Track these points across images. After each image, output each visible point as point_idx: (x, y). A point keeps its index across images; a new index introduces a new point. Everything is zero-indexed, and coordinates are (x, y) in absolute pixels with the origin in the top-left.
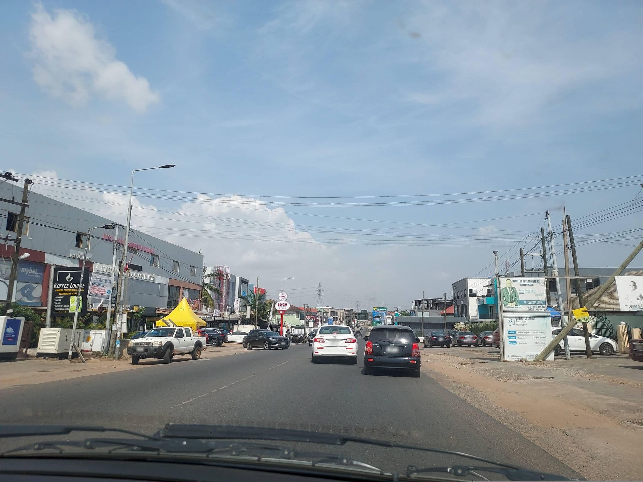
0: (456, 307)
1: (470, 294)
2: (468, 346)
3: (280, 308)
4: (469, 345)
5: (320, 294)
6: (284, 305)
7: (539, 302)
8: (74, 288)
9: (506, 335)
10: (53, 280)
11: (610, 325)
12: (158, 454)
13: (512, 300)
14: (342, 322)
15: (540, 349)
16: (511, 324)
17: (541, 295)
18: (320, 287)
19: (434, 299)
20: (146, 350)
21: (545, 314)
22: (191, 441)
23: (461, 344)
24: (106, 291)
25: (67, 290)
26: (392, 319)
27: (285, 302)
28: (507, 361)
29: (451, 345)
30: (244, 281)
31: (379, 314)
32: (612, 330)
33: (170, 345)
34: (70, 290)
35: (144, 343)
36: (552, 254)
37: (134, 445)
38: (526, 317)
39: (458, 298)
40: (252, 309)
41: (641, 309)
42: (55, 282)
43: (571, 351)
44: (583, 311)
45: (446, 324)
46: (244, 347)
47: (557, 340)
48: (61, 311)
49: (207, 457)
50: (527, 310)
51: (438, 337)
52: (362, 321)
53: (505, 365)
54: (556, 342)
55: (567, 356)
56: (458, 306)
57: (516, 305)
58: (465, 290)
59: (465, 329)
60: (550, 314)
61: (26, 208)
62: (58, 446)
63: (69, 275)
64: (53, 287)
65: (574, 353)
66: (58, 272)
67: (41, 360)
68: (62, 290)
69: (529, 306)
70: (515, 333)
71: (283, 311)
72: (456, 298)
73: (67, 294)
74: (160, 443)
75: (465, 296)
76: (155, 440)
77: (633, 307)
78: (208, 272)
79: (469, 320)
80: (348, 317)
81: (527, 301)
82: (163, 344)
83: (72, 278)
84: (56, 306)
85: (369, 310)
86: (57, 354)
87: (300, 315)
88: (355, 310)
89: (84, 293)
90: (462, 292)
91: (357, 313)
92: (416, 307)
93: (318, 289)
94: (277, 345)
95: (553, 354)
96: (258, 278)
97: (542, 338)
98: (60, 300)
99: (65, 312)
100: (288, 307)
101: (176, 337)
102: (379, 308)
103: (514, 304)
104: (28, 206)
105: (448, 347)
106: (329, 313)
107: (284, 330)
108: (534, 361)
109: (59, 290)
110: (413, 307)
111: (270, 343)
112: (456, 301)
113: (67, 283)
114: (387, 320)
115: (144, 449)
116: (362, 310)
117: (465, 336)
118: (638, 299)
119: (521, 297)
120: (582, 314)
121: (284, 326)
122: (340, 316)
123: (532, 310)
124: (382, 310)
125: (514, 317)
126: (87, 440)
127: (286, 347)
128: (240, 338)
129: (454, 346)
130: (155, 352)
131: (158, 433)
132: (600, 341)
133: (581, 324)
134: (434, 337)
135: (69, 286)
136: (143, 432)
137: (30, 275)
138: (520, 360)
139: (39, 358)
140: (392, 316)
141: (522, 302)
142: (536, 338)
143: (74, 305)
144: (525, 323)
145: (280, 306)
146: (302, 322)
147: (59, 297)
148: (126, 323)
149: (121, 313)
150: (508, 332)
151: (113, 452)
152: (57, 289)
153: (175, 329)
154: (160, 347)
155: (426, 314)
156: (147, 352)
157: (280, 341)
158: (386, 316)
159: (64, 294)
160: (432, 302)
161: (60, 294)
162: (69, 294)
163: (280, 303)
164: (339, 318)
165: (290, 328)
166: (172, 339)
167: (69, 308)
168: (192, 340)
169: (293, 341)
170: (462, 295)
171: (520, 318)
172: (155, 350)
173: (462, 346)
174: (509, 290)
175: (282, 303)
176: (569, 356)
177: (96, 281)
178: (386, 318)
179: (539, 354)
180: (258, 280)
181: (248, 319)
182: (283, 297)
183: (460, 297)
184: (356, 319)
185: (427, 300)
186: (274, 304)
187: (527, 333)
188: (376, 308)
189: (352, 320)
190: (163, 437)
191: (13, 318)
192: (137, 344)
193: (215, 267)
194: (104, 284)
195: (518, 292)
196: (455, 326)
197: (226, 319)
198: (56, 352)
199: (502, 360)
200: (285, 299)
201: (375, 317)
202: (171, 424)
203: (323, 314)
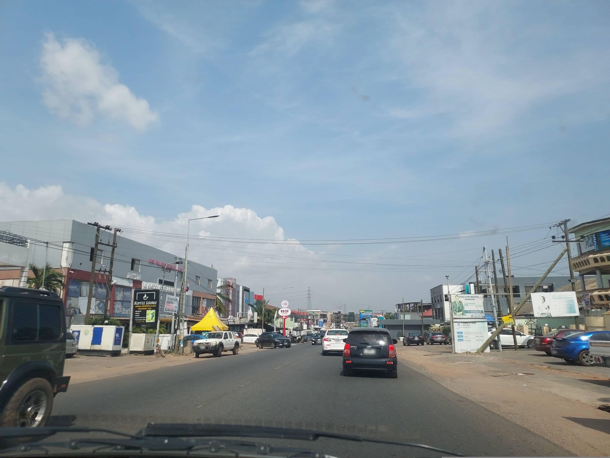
0: (434, 310)
1: (445, 299)
2: (439, 344)
3: (283, 314)
4: (441, 343)
5: (309, 297)
6: (286, 312)
7: (479, 312)
8: (149, 305)
9: (456, 335)
10: (133, 299)
11: (540, 327)
12: (141, 452)
13: (459, 310)
14: (331, 324)
15: (480, 344)
16: (459, 327)
17: (480, 306)
18: (309, 291)
19: (415, 303)
20: (207, 348)
21: (483, 320)
22: (173, 439)
23: (433, 342)
24: (174, 307)
25: (144, 306)
26: (377, 321)
27: (287, 309)
28: (457, 353)
29: (425, 343)
30: (246, 290)
31: (365, 316)
32: (541, 330)
33: (221, 344)
34: (146, 306)
35: (205, 343)
36: (488, 277)
37: (117, 445)
38: (470, 322)
39: (435, 301)
40: (258, 316)
41: (548, 316)
42: (135, 300)
43: (502, 346)
44: (509, 318)
45: (423, 326)
46: (257, 347)
47: (491, 338)
48: (140, 321)
49: (188, 454)
50: (470, 317)
51: (414, 337)
52: (350, 322)
53: (455, 355)
54: (491, 340)
55: (500, 349)
56: (436, 309)
57: (463, 314)
58: (441, 295)
59: (439, 329)
60: (486, 320)
61: (115, 248)
62: (44, 447)
63: (145, 295)
64: (134, 304)
65: (505, 347)
66: (138, 293)
67: (133, 356)
68: (140, 306)
69: (472, 314)
70: (462, 333)
71: (285, 316)
72: (434, 302)
73: (144, 309)
74: (142, 442)
75: (442, 300)
76: (138, 438)
77: (543, 314)
78: (219, 284)
79: (445, 322)
80: (336, 319)
81: (470, 311)
82: (218, 343)
83: (148, 297)
84: (136, 318)
85: (356, 312)
86: (144, 351)
87: (294, 318)
88: (343, 312)
89: (156, 308)
90: (439, 297)
91: (345, 316)
92: (399, 310)
93: (307, 293)
94: (281, 345)
95: (489, 348)
96: (264, 289)
97: (481, 336)
98: (139, 313)
99: (143, 322)
100: (289, 313)
101: (225, 338)
102: (366, 311)
103: (461, 313)
104: (116, 247)
105: (423, 344)
106: (319, 316)
107: (287, 332)
108: (476, 353)
109: (138, 306)
110: (396, 310)
111: (276, 343)
112: (434, 305)
113: (144, 301)
114: (373, 322)
115: (128, 448)
116: (349, 313)
117: (437, 336)
118: (546, 309)
119: (466, 308)
120: (509, 320)
121: (287, 329)
122: (329, 319)
123: (474, 317)
124: (368, 312)
125: (461, 322)
126: (72, 441)
127: (288, 346)
128: (254, 339)
129: (428, 344)
130: (213, 349)
131: (141, 432)
132: (528, 338)
133: (510, 326)
134: (411, 337)
135: (146, 303)
136: (125, 432)
137: (103, 294)
138: (466, 352)
139: (132, 354)
140: (377, 319)
141: (467, 312)
142: (477, 336)
143: (150, 317)
144: (469, 326)
145: (282, 312)
146: (297, 325)
147: (138, 311)
148: (186, 329)
149: (183, 322)
150: (457, 332)
151: (97, 451)
152: (136, 305)
153: (223, 333)
154: (216, 346)
155: (408, 317)
156: (208, 349)
157: (283, 342)
158: (372, 319)
159: (142, 309)
160: (413, 305)
161: (139, 309)
162: (146, 309)
163: (282, 309)
164: (328, 320)
165: (292, 330)
166: (222, 340)
167: (146, 319)
168: (233, 340)
169: (293, 342)
170: (438, 300)
171: (466, 322)
172: (213, 347)
173: (434, 344)
174: (457, 303)
175: (284, 309)
176: (501, 350)
177: (169, 300)
178: (372, 320)
179: (479, 348)
180: (264, 290)
181: (256, 323)
182: (285, 305)
183: (437, 301)
184: (344, 321)
185: (409, 304)
186: (278, 311)
187: (470, 333)
188: (362, 311)
189: (341, 322)
190: (145, 436)
191: (119, 327)
192: (200, 344)
193: (225, 279)
194: (173, 301)
195: (464, 304)
196: (430, 327)
197: (237, 324)
198: (143, 350)
199: (453, 352)
200: (287, 307)
201: (362, 319)
202: (152, 423)
203: (313, 317)
